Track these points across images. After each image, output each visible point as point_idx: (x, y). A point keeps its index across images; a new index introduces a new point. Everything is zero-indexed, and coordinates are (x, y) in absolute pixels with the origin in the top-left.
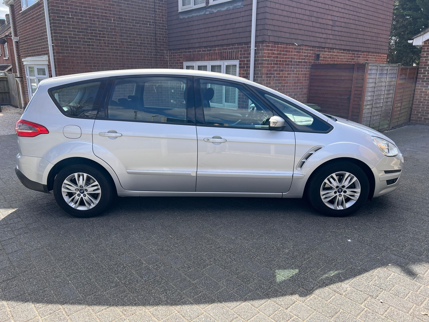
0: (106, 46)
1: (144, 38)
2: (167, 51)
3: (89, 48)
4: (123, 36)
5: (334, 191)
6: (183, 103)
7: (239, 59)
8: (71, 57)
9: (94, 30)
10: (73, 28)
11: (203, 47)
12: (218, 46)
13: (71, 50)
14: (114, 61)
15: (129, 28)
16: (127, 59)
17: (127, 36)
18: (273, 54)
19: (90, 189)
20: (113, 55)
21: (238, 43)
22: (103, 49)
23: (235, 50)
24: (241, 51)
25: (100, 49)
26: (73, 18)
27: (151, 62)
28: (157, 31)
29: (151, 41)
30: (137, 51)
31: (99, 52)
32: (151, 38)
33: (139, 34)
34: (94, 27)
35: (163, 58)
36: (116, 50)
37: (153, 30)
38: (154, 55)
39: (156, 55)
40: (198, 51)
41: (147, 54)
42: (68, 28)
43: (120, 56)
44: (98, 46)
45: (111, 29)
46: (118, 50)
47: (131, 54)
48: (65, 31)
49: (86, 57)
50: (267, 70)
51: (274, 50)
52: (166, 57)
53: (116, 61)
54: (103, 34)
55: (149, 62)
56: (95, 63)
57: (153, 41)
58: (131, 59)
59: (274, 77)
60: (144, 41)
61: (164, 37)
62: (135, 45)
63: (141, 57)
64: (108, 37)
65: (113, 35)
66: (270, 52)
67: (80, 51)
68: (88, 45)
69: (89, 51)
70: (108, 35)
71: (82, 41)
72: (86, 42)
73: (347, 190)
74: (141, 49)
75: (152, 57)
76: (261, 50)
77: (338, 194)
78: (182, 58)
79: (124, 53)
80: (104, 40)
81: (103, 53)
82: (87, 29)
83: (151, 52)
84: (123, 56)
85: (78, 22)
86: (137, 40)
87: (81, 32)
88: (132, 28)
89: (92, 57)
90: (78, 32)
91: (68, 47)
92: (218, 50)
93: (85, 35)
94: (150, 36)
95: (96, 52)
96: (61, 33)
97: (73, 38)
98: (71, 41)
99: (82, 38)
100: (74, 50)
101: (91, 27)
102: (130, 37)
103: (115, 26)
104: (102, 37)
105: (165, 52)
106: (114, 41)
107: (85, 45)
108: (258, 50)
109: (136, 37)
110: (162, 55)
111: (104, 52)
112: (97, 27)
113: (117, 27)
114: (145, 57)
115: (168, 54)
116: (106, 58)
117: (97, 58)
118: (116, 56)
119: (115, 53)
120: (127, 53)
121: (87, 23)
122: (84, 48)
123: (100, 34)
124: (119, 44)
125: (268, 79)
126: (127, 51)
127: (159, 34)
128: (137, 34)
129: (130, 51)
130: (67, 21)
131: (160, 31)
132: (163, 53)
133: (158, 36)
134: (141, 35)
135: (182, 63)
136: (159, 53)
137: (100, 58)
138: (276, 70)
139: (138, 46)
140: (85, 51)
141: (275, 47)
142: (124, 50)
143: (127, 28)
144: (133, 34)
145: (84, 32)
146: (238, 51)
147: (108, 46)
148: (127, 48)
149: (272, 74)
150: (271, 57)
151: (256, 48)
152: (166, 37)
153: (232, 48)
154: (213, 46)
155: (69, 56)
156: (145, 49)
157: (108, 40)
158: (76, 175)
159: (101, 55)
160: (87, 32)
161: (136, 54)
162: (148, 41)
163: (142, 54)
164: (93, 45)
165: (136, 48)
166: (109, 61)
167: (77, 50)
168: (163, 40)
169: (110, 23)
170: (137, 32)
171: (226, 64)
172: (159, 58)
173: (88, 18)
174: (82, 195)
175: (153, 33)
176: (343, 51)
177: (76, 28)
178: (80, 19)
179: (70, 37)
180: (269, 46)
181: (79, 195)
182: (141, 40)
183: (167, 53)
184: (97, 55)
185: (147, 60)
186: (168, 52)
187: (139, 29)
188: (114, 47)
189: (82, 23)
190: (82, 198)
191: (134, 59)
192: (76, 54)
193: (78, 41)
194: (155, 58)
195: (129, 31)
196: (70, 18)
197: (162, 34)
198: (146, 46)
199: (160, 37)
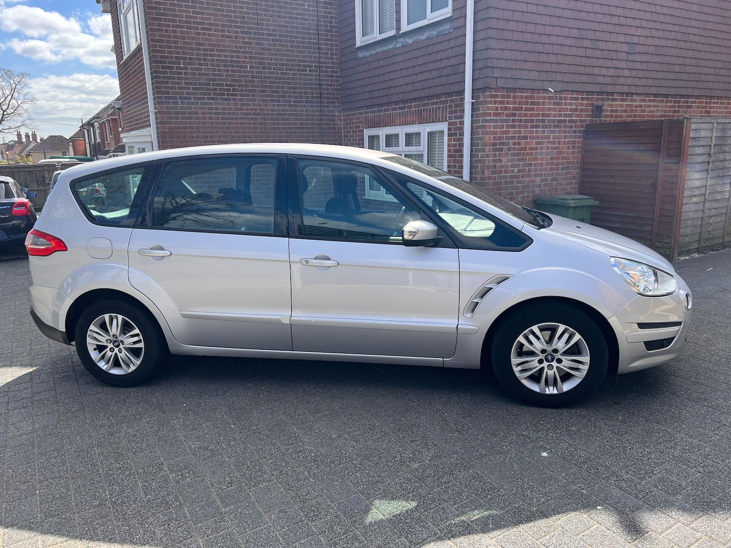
0: (237, 109)
1: (301, 93)
2: (339, 112)
3: (211, 113)
4: (266, 91)
5: (537, 359)
6: (364, 197)
7: (447, 121)
8: (183, 128)
9: (218, 85)
10: (186, 83)
11: (393, 102)
12: (415, 100)
13: (182, 118)
14: (251, 132)
15: (276, 78)
16: (272, 128)
17: (273, 92)
18: (506, 108)
19: (128, 341)
20: (250, 123)
21: (445, 94)
22: (234, 114)
23: (441, 106)
24: (451, 107)
25: (229, 114)
26: (186, 68)
27: (313, 132)
28: (323, 80)
29: (313, 97)
30: (289, 115)
31: (226, 118)
32: (313, 93)
33: (292, 88)
34: (219, 80)
35: (334, 124)
36: (254, 114)
37: (316, 80)
38: (318, 120)
39: (321, 120)
40: (385, 110)
41: (306, 120)
42: (179, 83)
43: (261, 124)
44: (224, 109)
45: (246, 81)
46: (258, 114)
47: (279, 119)
48: (174, 88)
49: (206, 128)
50: (494, 138)
51: (508, 103)
52: (339, 122)
53: (255, 133)
54: (234, 90)
55: (309, 132)
56: (220, 137)
57: (317, 98)
58: (280, 128)
59: (509, 149)
60: (300, 97)
61: (335, 90)
62: (285, 106)
63: (296, 124)
64: (241, 95)
65: (250, 91)
66: (499, 106)
67: (197, 118)
68: (209, 109)
69: (210, 118)
70: (242, 91)
71: (200, 103)
72: (206, 104)
73: (562, 358)
74: (295, 111)
75: (315, 124)
76: (482, 103)
77: (545, 364)
78: (361, 122)
79: (268, 119)
80: (234, 100)
81: (232, 120)
82: (208, 84)
83: (312, 116)
84: (266, 124)
85: (194, 74)
86: (289, 97)
87: (198, 89)
88: (280, 78)
89: (215, 128)
90: (193, 89)
91: (178, 113)
92: (415, 106)
93: (204, 94)
94: (311, 89)
95: (222, 118)
96: (168, 93)
97: (185, 98)
98: (183, 103)
99: (199, 99)
100: (187, 118)
101: (215, 80)
102: (277, 92)
103: (252, 77)
104: (232, 95)
105: (337, 114)
106: (251, 100)
107: (204, 108)
108: (477, 103)
109: (286, 92)
110: (331, 120)
111: (235, 119)
112: (224, 80)
113: (257, 77)
114: (303, 124)
115: (342, 118)
116: (237, 128)
117: (223, 128)
118: (254, 124)
119: (252, 119)
120: (272, 119)
121: (209, 75)
122: (203, 113)
123: (229, 90)
124: (260, 105)
125: (497, 153)
126: (273, 115)
127: (327, 85)
128: (288, 88)
129: (278, 115)
130: (176, 73)
131: (328, 81)
132: (334, 116)
133: (325, 89)
134: (296, 88)
135: (363, 131)
136: (326, 116)
137: (228, 128)
138: (512, 138)
139: (290, 106)
140: (205, 118)
141: (509, 97)
142: (268, 114)
143: (272, 78)
144: (283, 87)
145: (202, 89)
146: (446, 106)
147: (242, 109)
148: (272, 110)
149: (503, 144)
150: (502, 115)
151: (474, 101)
152: (339, 90)
153: (437, 103)
154: (408, 100)
155: (179, 128)
156: (302, 111)
157: (242, 100)
158: (107, 317)
159: (229, 123)
160: (208, 89)
161: (288, 119)
162: (307, 97)
163: (298, 119)
164: (217, 109)
165: (288, 110)
166: (243, 133)
167: (191, 118)
168: (334, 94)
169: (245, 72)
170: (289, 83)
171: (428, 130)
172: (326, 124)
173: (209, 67)
174: (116, 350)
175: (316, 84)
176: (653, 97)
177: (191, 84)
178: (197, 69)
179: (181, 98)
180: (497, 96)
181: (112, 350)
182: (296, 97)
183: (340, 116)
184: (224, 123)
185: (306, 128)
186: (342, 114)
187: (293, 79)
188: (251, 109)
189: (199, 74)
190: (116, 354)
191: (284, 128)
192: (190, 123)
193: (193, 103)
194: (319, 124)
195: (275, 82)
196: (181, 68)
197: (331, 85)
198: (305, 106)
199: (328, 89)
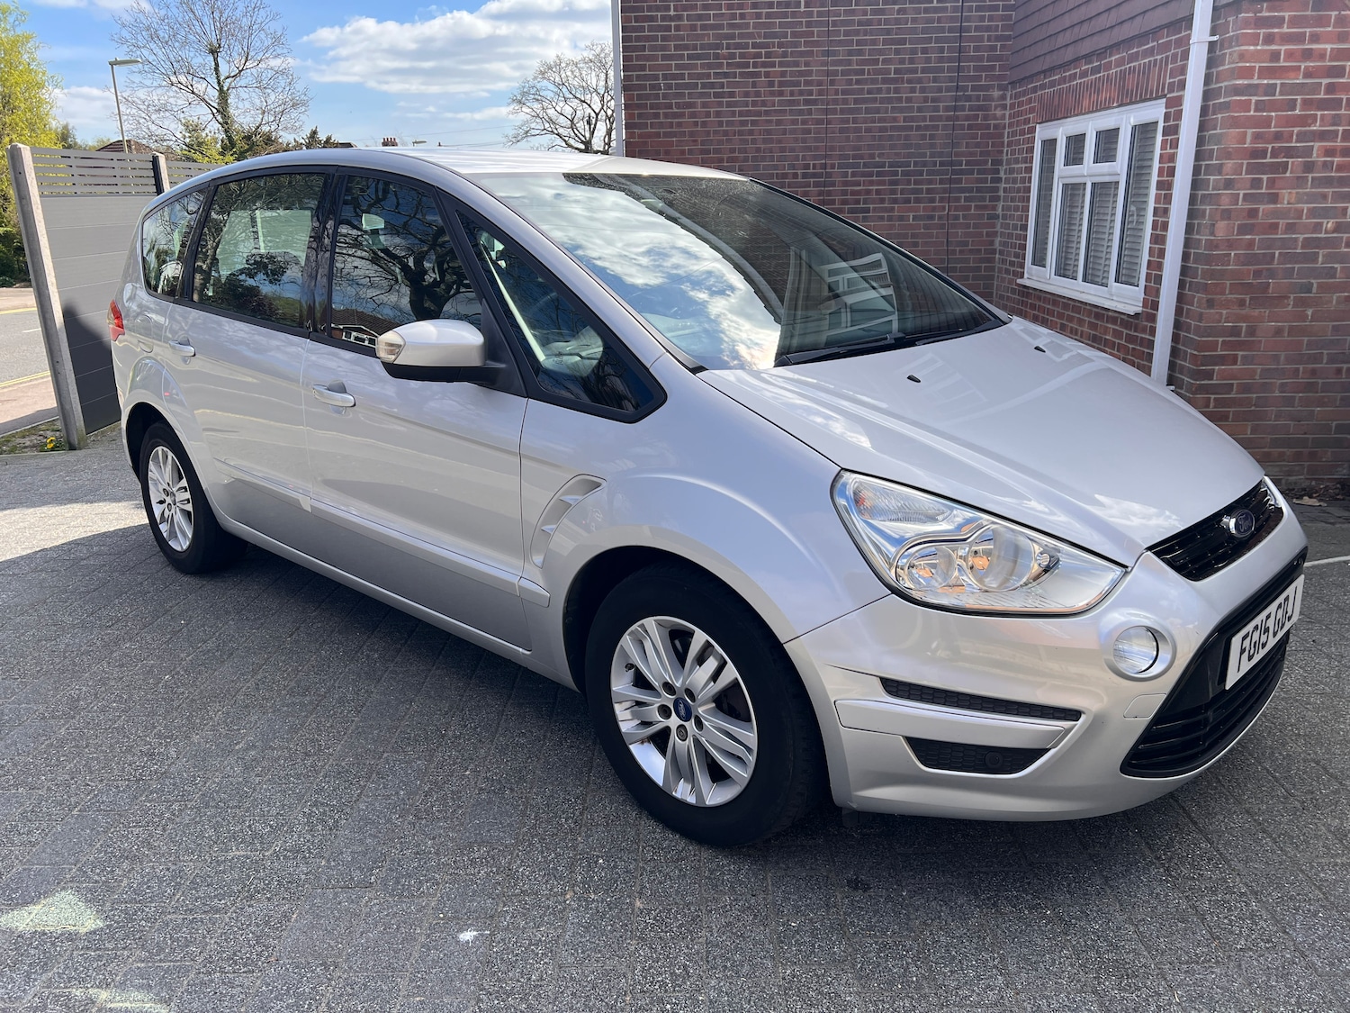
0: (772, 94)
1: (914, 51)
2: (1001, 88)
3: (720, 104)
4: (835, 53)
7: (1165, 96)
8: (666, 135)
9: (738, 46)
10: (677, 48)
11: (1082, 58)
12: (1118, 46)
13: (666, 115)
14: (796, 140)
15: (860, 23)
16: (842, 131)
17: (850, 53)
18: (1308, 55)
20: (794, 122)
22: (764, 103)
23: (1159, 57)
24: (1174, 59)
25: (754, 104)
26: (679, 18)
27: (932, 137)
28: (968, 19)
29: (941, 60)
30: (883, 101)
31: (748, 113)
32: (942, 50)
33: (892, 42)
34: (741, 36)
35: (986, 118)
36: (807, 102)
37: (952, 19)
38: (947, 109)
39: (955, 109)
40: (1070, 78)
41: (920, 110)
42: (664, 48)
43: (819, 122)
44: (747, 94)
45: (794, 35)
46: (815, 102)
47: (858, 111)
48: (655, 58)
49: (708, 133)
50: (1257, 137)
52: (999, 113)
53: (804, 140)
54: (768, 55)
55: (923, 137)
56: (732, 150)
57: (950, 60)
58: (858, 130)
59: (1309, 167)
60: (912, 61)
61: (998, 38)
62: (874, 81)
63: (895, 119)
64: (781, 64)
65: (802, 54)
66: (1283, 48)
67: (693, 115)
68: (717, 95)
69: (718, 114)
70: (785, 55)
71: (700, 85)
72: (712, 85)
74: (897, 91)
75: (940, 118)
76: (1231, 42)
78: (1032, 110)
79: (834, 111)
80: (767, 74)
81: (761, 116)
82: (718, 46)
83: (934, 100)
84: (829, 122)
85: (693, 28)
86: (885, 61)
87: (698, 57)
88: (869, 22)
89: (726, 133)
90: (690, 57)
91: (657, 106)
92: (1117, 63)
93: (709, 66)
94: (938, 40)
95: (741, 114)
96: (643, 68)
97: (674, 77)
98: (669, 87)
99: (700, 76)
100: (675, 115)
101: (732, 37)
102: (860, 52)
103: (809, 24)
104: (764, 65)
105: (996, 93)
106: (801, 73)
107: (708, 95)
108: (1223, 44)
109: (881, 52)
110: (980, 108)
111: (767, 113)
112: (751, 36)
113: (819, 24)
114: (912, 119)
115: (1007, 102)
116: (768, 132)
117: (741, 133)
118: (804, 122)
119: (801, 112)
120: (842, 111)
121: (720, 27)
122: (704, 105)
123: (758, 55)
124: (820, 83)
125: (1265, 177)
126: (845, 102)
127: (977, 29)
128: (885, 42)
129: (856, 101)
130: (660, 28)
131: (982, 19)
132: (988, 98)
133: (972, 39)
134: (903, 41)
135: (1033, 130)
136: (969, 98)
137: (751, 132)
138: (1322, 136)
139: (885, 81)
140: (708, 115)
142: (835, 102)
143: (851, 23)
144: (874, 42)
145: (707, 56)
146: (1167, 59)
147: (781, 94)
148: (844, 92)
149: (1290, 152)
150: (1292, 74)
151: (1215, 38)
152: (1008, 38)
154: (1106, 48)
155: (658, 135)
156: (913, 90)
157: (783, 74)
159: (754, 123)
160: (717, 56)
161: (878, 111)
162: (928, 60)
163: (901, 110)
164: (732, 94)
165: (879, 91)
166: (780, 141)
167: (682, 115)
168: (993, 48)
169: (794, 14)
170: (888, 32)
172: (967, 118)
173: (723, 11)
175: (951, 30)
177: (686, 48)
178: (700, 17)
179: (665, 77)
180: (1279, 22)
182: (902, 61)
183: (1003, 97)
184: (743, 123)
185: (918, 128)
186: (1008, 94)
187: (897, 21)
188: (801, 93)
189: (704, 27)
191: (868, 130)
192: (680, 124)
193: (687, 86)
194: (949, 118)
195: (857, 33)
196: (671, 19)
197: (988, 29)
198: (920, 81)
199: (981, 39)
